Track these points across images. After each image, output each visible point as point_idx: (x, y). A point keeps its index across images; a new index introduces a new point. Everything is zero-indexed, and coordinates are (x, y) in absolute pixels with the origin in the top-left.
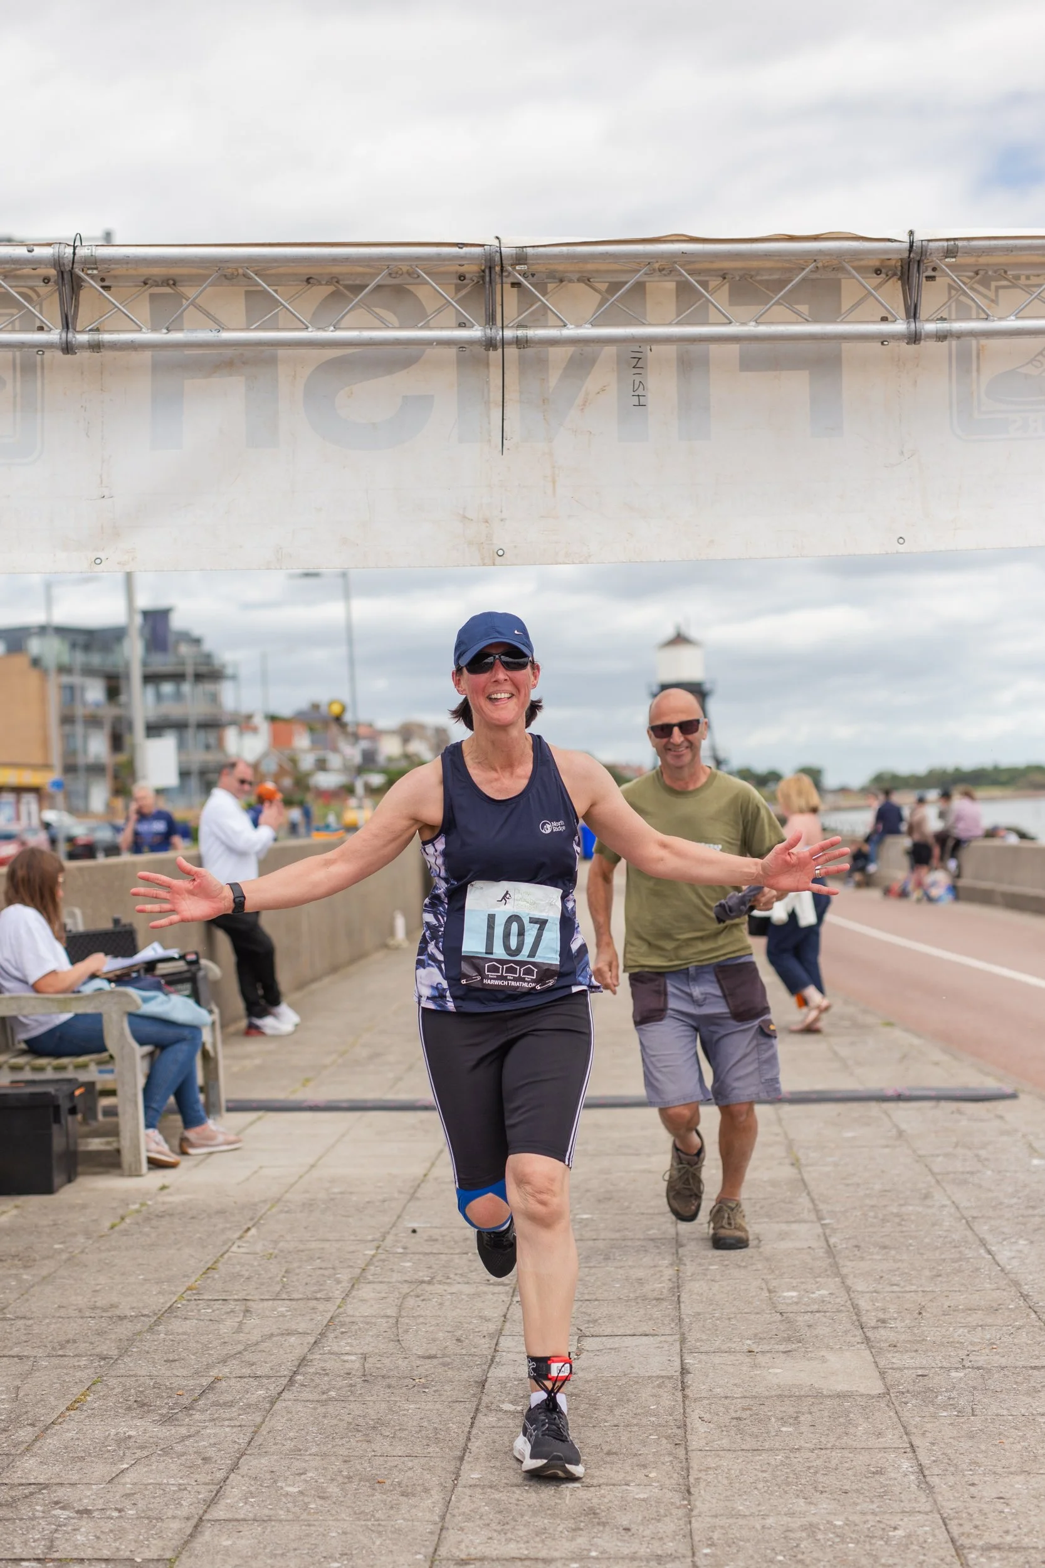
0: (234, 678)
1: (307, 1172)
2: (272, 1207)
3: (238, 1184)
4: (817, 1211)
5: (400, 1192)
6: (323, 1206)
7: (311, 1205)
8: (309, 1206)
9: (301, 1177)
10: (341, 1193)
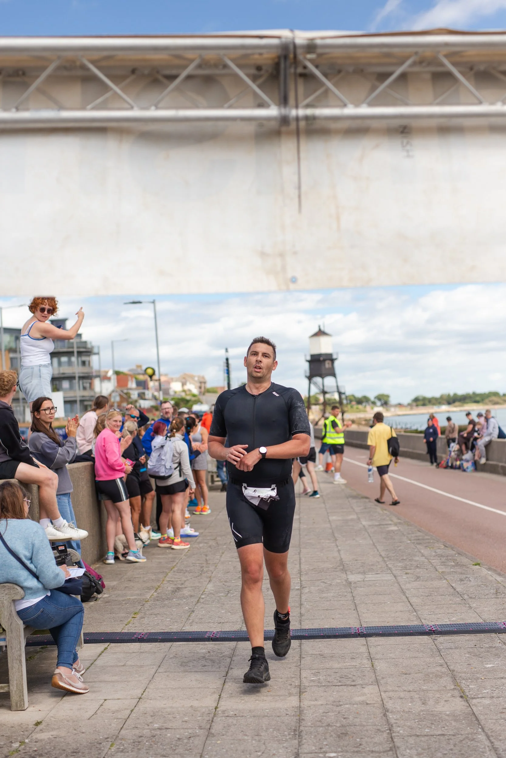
0: (98, 354)
1: (135, 706)
2: (112, 746)
3: (89, 719)
4: (496, 750)
5: (200, 728)
6: (147, 743)
7: (139, 742)
8: (137, 743)
9: (132, 711)
10: (160, 729)
